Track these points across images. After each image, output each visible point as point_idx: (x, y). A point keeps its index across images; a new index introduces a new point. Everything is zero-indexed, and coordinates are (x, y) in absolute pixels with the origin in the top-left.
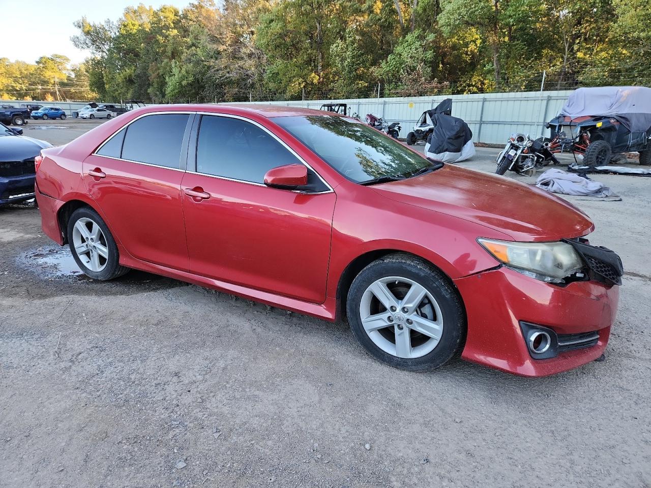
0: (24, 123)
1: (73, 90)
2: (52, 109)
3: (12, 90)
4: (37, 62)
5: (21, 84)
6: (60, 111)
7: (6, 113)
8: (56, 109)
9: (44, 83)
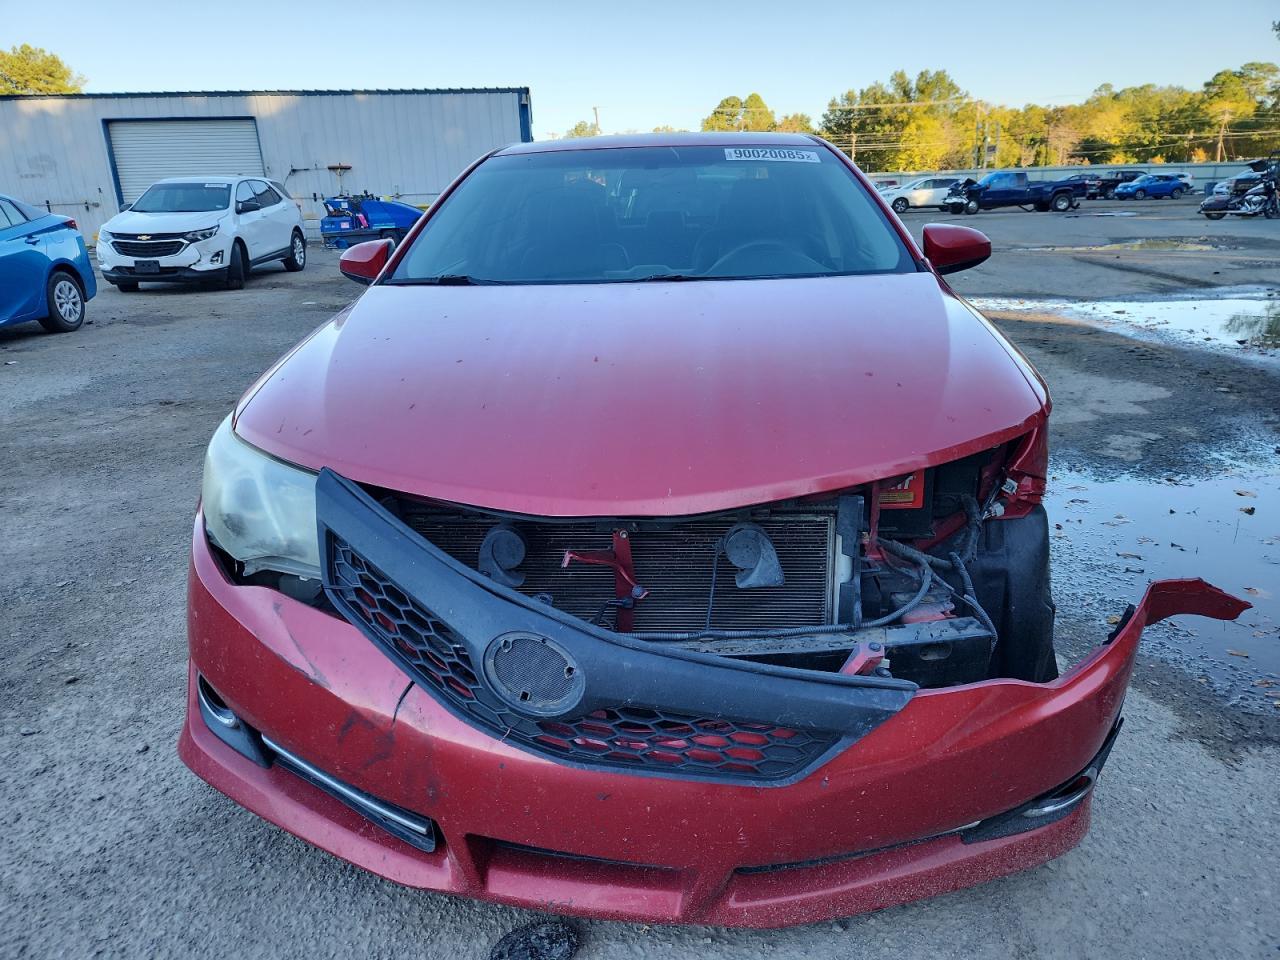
0: (1070, 205)
1: (1255, 136)
2: (1161, 177)
3: (1135, 146)
4: (1208, 85)
5: (1154, 132)
6: (1173, 183)
7: (1045, 189)
8: (1167, 178)
9: (1201, 125)
